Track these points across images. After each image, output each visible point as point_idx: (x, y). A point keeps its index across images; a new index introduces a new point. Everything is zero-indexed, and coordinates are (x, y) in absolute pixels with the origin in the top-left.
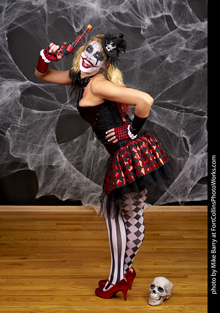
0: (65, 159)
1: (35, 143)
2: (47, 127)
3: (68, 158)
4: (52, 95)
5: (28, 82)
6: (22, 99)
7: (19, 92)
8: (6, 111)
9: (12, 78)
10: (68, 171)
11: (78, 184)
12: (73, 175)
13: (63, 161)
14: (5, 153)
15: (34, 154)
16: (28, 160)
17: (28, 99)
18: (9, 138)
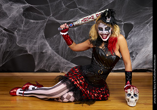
0: (50, 48)
1: (32, 39)
2: (39, 30)
3: (52, 48)
4: (42, 11)
5: (27, 5)
6: (24, 14)
7: (22, 10)
8: (14, 20)
9: (18, 2)
10: (52, 55)
11: (58, 62)
12: (55, 58)
13: (49, 50)
14: (15, 44)
15: (31, 45)
16: (27, 49)
17: (28, 14)
18: (16, 35)
